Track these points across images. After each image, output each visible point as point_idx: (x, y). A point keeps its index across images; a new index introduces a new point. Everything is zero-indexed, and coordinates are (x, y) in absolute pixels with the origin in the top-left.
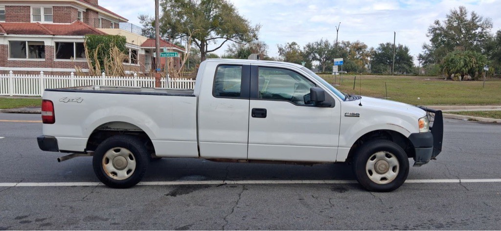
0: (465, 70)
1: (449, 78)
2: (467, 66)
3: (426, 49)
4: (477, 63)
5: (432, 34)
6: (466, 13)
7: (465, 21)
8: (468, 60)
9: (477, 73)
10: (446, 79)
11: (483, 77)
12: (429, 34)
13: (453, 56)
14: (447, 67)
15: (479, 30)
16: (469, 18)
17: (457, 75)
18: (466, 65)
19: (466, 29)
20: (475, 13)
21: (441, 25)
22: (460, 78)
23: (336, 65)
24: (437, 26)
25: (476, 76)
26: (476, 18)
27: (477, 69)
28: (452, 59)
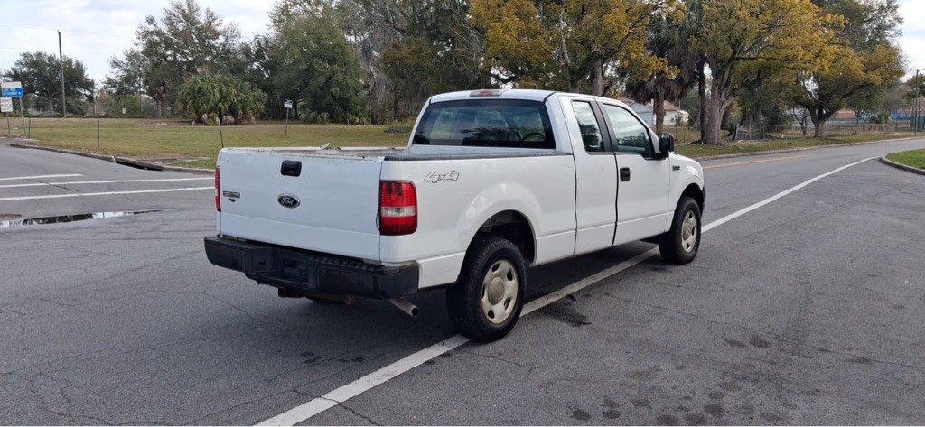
0: (224, 107)
1: (200, 121)
2: (226, 101)
3: (117, 68)
4: (238, 96)
5: (145, 41)
6: (197, 10)
7: (197, 23)
8: (225, 89)
9: (241, 112)
10: (194, 123)
11: (249, 119)
12: (137, 41)
13: (200, 82)
14: (193, 103)
15: (221, 39)
16: (202, 18)
17: (211, 115)
18: (223, 98)
19: (199, 37)
20: (211, 10)
21: (159, 26)
22: (218, 120)
23: (8, 96)
24: (151, 28)
25: (240, 117)
26: (214, 20)
27: (240, 106)
28: (200, 89)
